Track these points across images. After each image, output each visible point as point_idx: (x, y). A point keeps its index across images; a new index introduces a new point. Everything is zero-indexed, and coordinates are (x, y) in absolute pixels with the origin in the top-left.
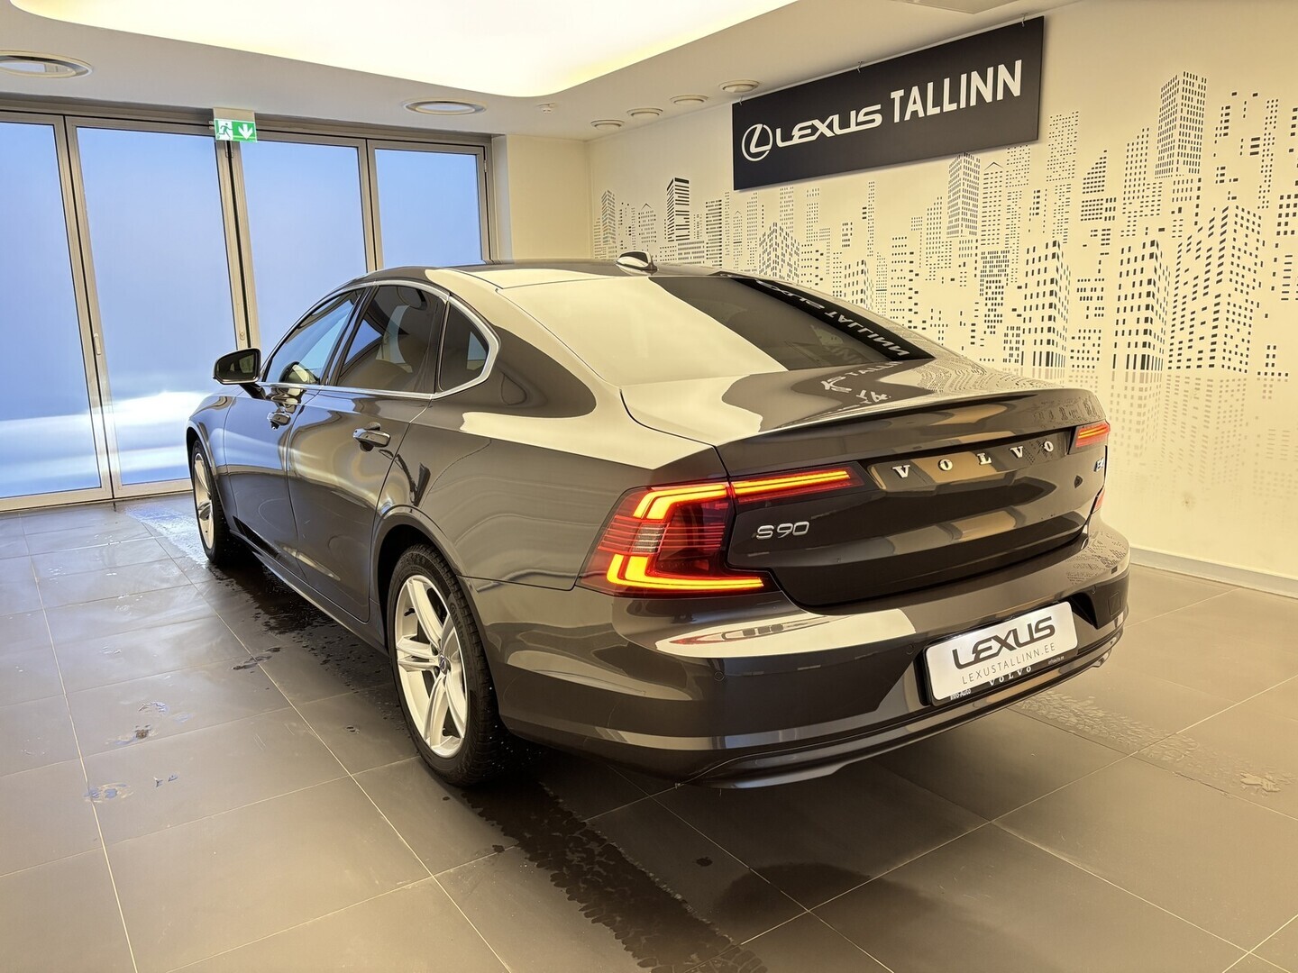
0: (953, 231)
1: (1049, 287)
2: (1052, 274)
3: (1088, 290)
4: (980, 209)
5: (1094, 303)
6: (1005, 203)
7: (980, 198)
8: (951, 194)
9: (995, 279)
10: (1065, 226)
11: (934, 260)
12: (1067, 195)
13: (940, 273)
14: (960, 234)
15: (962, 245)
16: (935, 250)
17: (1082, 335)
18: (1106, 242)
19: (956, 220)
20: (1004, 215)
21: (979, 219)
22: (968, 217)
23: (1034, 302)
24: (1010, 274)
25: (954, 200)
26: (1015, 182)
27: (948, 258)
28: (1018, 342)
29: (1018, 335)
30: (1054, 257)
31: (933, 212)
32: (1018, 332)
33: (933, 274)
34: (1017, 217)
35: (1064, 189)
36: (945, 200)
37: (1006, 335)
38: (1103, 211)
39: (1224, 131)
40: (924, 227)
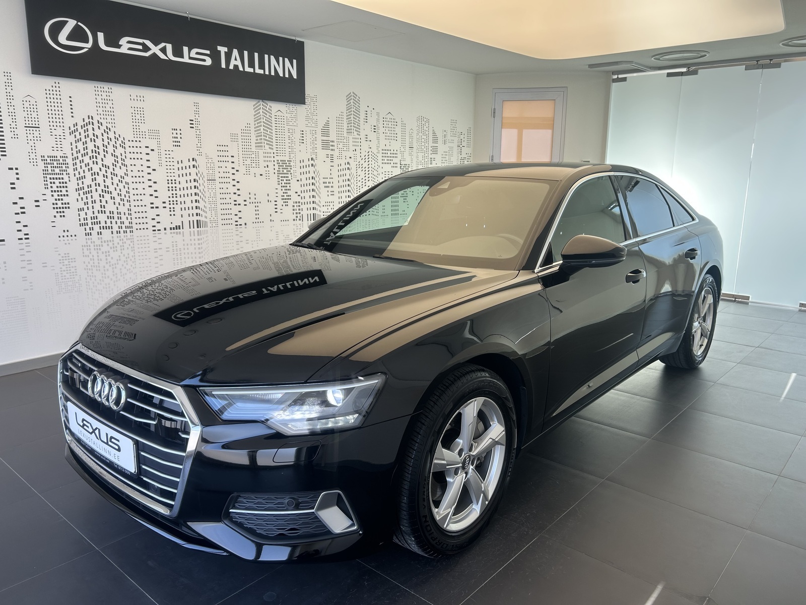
0: (259, 145)
1: (312, 181)
2: (312, 174)
3: (327, 183)
4: (274, 136)
5: (330, 189)
6: (287, 134)
7: (274, 128)
8: (256, 123)
9: (285, 175)
10: (316, 151)
11: (248, 162)
12: (315, 136)
13: (253, 170)
14: (263, 148)
15: (265, 155)
16: (248, 156)
17: (327, 204)
18: (332, 161)
19: (261, 139)
20: (287, 141)
21: (274, 141)
22: (268, 138)
23: (305, 188)
24: (293, 173)
25: (258, 127)
26: (291, 124)
27: (257, 162)
28: (299, 210)
29: (299, 206)
30: (312, 166)
31: (245, 131)
32: (299, 204)
33: (248, 170)
34: (294, 142)
35: (314, 132)
36: (252, 126)
37: (293, 206)
38: (330, 146)
39: (366, 121)
40: (240, 140)
